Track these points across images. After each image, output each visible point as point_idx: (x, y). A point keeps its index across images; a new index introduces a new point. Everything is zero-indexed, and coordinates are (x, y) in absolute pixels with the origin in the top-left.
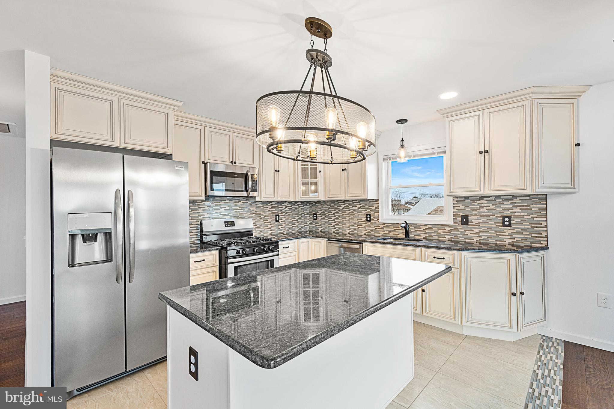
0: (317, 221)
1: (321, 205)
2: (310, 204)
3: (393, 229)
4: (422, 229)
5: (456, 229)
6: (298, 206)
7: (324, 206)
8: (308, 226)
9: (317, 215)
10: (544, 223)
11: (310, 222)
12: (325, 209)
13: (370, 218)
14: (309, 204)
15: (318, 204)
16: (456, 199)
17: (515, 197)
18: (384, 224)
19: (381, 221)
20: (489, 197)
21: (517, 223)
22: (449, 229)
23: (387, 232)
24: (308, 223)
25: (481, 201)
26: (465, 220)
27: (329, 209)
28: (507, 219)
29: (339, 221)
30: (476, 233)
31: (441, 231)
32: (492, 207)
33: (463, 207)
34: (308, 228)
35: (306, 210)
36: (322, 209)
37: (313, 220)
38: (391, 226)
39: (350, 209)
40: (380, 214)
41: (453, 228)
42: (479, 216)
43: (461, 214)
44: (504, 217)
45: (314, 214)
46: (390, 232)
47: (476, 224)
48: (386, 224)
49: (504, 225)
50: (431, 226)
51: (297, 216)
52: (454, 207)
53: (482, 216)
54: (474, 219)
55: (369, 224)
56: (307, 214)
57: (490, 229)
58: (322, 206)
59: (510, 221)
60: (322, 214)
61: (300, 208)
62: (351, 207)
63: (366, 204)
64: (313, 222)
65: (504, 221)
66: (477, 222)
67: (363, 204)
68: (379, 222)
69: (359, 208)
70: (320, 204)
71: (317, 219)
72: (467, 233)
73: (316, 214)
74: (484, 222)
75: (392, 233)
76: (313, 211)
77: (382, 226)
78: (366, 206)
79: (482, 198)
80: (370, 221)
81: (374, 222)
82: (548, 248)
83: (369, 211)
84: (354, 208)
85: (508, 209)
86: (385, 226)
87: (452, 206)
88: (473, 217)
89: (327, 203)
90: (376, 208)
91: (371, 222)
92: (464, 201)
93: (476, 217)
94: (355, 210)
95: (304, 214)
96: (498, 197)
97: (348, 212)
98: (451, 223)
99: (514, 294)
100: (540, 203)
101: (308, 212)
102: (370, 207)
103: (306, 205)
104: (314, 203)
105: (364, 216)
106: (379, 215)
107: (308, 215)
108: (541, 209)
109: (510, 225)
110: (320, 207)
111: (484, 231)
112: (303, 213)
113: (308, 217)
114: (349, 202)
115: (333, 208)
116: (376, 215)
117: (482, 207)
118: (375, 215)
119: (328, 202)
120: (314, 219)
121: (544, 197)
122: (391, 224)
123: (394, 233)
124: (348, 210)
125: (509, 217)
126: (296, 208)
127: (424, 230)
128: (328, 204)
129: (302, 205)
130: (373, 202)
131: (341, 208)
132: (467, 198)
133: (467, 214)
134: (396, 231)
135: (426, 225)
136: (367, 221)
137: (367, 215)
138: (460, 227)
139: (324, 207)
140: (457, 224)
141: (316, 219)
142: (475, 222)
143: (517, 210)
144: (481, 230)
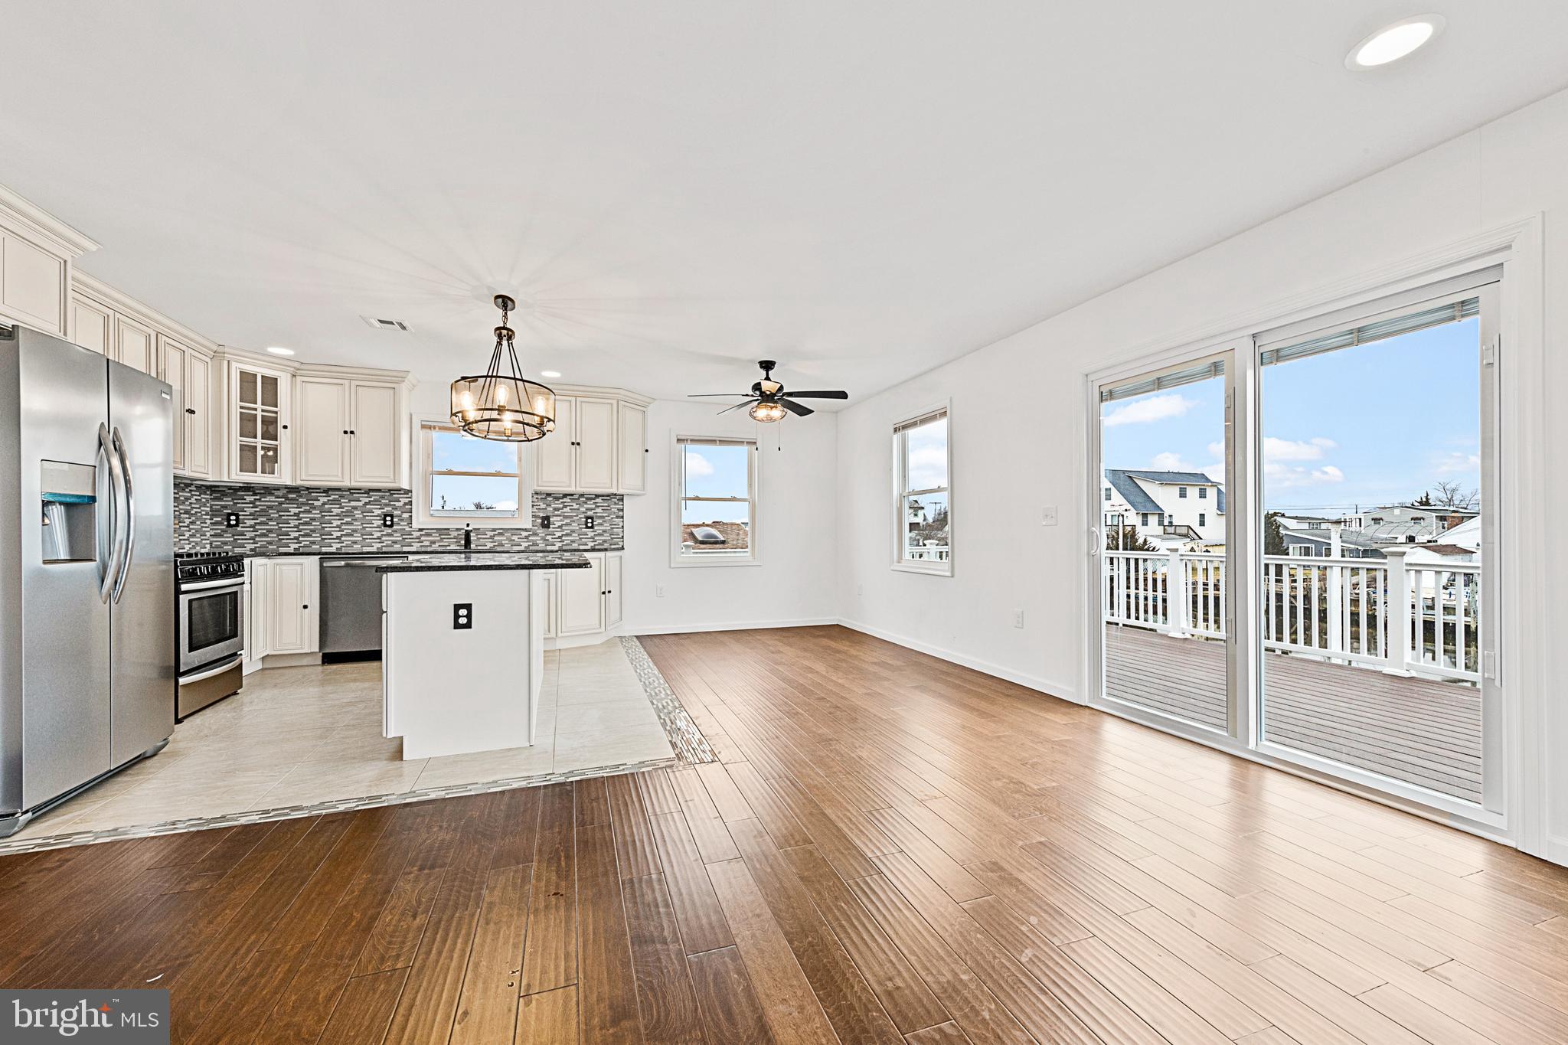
0: (239, 529)
1: (255, 494)
2: (213, 492)
3: (439, 538)
4: (488, 536)
5: (535, 534)
6: (189, 495)
7: (265, 498)
8: (208, 542)
9: (240, 517)
10: (621, 524)
11: (212, 533)
12: (269, 504)
13: (392, 521)
14: (211, 491)
15: (243, 493)
16: (536, 496)
17: (597, 496)
18: (421, 530)
19: (415, 525)
20: (572, 495)
21: (601, 524)
22: (527, 534)
23: (428, 543)
24: (208, 534)
25: (565, 500)
26: (546, 523)
27: (281, 503)
28: (590, 521)
29: (312, 527)
30: (559, 537)
31: (515, 538)
32: (576, 507)
33: (544, 506)
34: (208, 546)
35: (205, 505)
36: (257, 503)
37: (224, 527)
38: (434, 533)
39: (343, 504)
40: (414, 514)
41: (531, 533)
42: (561, 518)
43: (541, 515)
44: (587, 518)
45: (229, 515)
46: (434, 542)
47: (560, 527)
48: (425, 531)
49: (587, 527)
50: (501, 531)
51: (187, 516)
52: (533, 506)
53: (566, 517)
54: (556, 521)
55: (390, 531)
56: (207, 514)
57: (573, 531)
58: (258, 497)
59: (592, 523)
60: (258, 513)
61: (193, 500)
62: (347, 501)
63: (383, 497)
64: (223, 531)
65: (587, 523)
66: (560, 524)
67: (375, 496)
68: (411, 527)
69: (366, 504)
70: (251, 493)
71: (241, 525)
72: (548, 537)
73: (237, 516)
74: (567, 525)
75: (437, 544)
76: (225, 507)
77: (418, 534)
78: (383, 501)
79: (565, 496)
80: (391, 526)
81: (401, 527)
82: (623, 549)
83: (390, 509)
84: (353, 504)
85: (591, 510)
86: (423, 533)
87: (531, 504)
88: (555, 518)
89: (273, 492)
90: (405, 504)
91: (395, 527)
92: (546, 498)
93: (559, 518)
94: (355, 508)
95: (200, 512)
96: (582, 495)
97: (336, 511)
98: (529, 526)
99: (604, 593)
100: (618, 504)
101: (209, 509)
102: (392, 503)
103: (205, 493)
104: (229, 489)
105: (378, 518)
106: (411, 516)
107: (209, 517)
108: (619, 510)
109: (592, 527)
110: (249, 499)
111: (567, 535)
112: (199, 510)
113: (208, 522)
114: (340, 493)
115: (297, 502)
116: (406, 515)
117: (566, 507)
118: (403, 516)
119: (279, 490)
120: (229, 525)
121: (621, 498)
122: (435, 531)
123: (441, 544)
124: (338, 506)
125: (592, 518)
126: (187, 499)
127: (492, 537)
128: (279, 493)
129: (198, 493)
130: (398, 494)
131: (316, 503)
132: (549, 495)
133: (549, 514)
134: (445, 540)
135: (494, 530)
136: (385, 525)
137: (386, 516)
138: (541, 532)
139: (263, 499)
140: (536, 528)
141: (237, 525)
142: (558, 524)
143: (599, 510)
144: (564, 533)
